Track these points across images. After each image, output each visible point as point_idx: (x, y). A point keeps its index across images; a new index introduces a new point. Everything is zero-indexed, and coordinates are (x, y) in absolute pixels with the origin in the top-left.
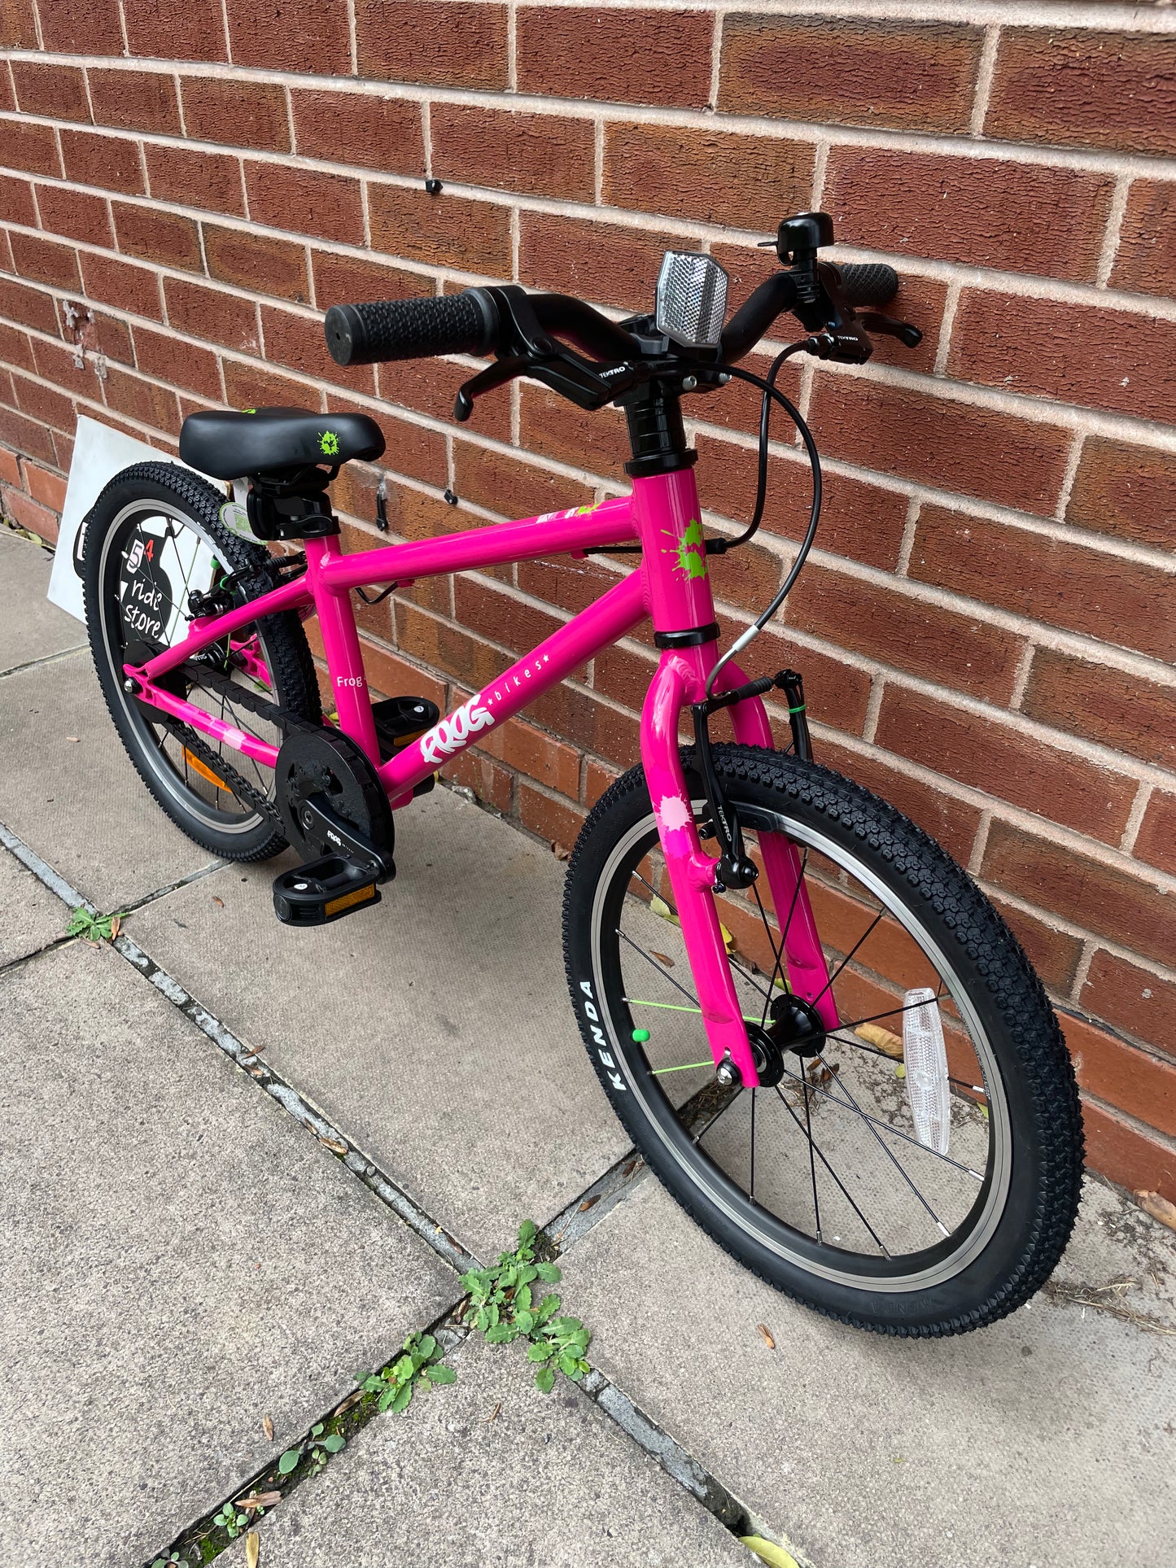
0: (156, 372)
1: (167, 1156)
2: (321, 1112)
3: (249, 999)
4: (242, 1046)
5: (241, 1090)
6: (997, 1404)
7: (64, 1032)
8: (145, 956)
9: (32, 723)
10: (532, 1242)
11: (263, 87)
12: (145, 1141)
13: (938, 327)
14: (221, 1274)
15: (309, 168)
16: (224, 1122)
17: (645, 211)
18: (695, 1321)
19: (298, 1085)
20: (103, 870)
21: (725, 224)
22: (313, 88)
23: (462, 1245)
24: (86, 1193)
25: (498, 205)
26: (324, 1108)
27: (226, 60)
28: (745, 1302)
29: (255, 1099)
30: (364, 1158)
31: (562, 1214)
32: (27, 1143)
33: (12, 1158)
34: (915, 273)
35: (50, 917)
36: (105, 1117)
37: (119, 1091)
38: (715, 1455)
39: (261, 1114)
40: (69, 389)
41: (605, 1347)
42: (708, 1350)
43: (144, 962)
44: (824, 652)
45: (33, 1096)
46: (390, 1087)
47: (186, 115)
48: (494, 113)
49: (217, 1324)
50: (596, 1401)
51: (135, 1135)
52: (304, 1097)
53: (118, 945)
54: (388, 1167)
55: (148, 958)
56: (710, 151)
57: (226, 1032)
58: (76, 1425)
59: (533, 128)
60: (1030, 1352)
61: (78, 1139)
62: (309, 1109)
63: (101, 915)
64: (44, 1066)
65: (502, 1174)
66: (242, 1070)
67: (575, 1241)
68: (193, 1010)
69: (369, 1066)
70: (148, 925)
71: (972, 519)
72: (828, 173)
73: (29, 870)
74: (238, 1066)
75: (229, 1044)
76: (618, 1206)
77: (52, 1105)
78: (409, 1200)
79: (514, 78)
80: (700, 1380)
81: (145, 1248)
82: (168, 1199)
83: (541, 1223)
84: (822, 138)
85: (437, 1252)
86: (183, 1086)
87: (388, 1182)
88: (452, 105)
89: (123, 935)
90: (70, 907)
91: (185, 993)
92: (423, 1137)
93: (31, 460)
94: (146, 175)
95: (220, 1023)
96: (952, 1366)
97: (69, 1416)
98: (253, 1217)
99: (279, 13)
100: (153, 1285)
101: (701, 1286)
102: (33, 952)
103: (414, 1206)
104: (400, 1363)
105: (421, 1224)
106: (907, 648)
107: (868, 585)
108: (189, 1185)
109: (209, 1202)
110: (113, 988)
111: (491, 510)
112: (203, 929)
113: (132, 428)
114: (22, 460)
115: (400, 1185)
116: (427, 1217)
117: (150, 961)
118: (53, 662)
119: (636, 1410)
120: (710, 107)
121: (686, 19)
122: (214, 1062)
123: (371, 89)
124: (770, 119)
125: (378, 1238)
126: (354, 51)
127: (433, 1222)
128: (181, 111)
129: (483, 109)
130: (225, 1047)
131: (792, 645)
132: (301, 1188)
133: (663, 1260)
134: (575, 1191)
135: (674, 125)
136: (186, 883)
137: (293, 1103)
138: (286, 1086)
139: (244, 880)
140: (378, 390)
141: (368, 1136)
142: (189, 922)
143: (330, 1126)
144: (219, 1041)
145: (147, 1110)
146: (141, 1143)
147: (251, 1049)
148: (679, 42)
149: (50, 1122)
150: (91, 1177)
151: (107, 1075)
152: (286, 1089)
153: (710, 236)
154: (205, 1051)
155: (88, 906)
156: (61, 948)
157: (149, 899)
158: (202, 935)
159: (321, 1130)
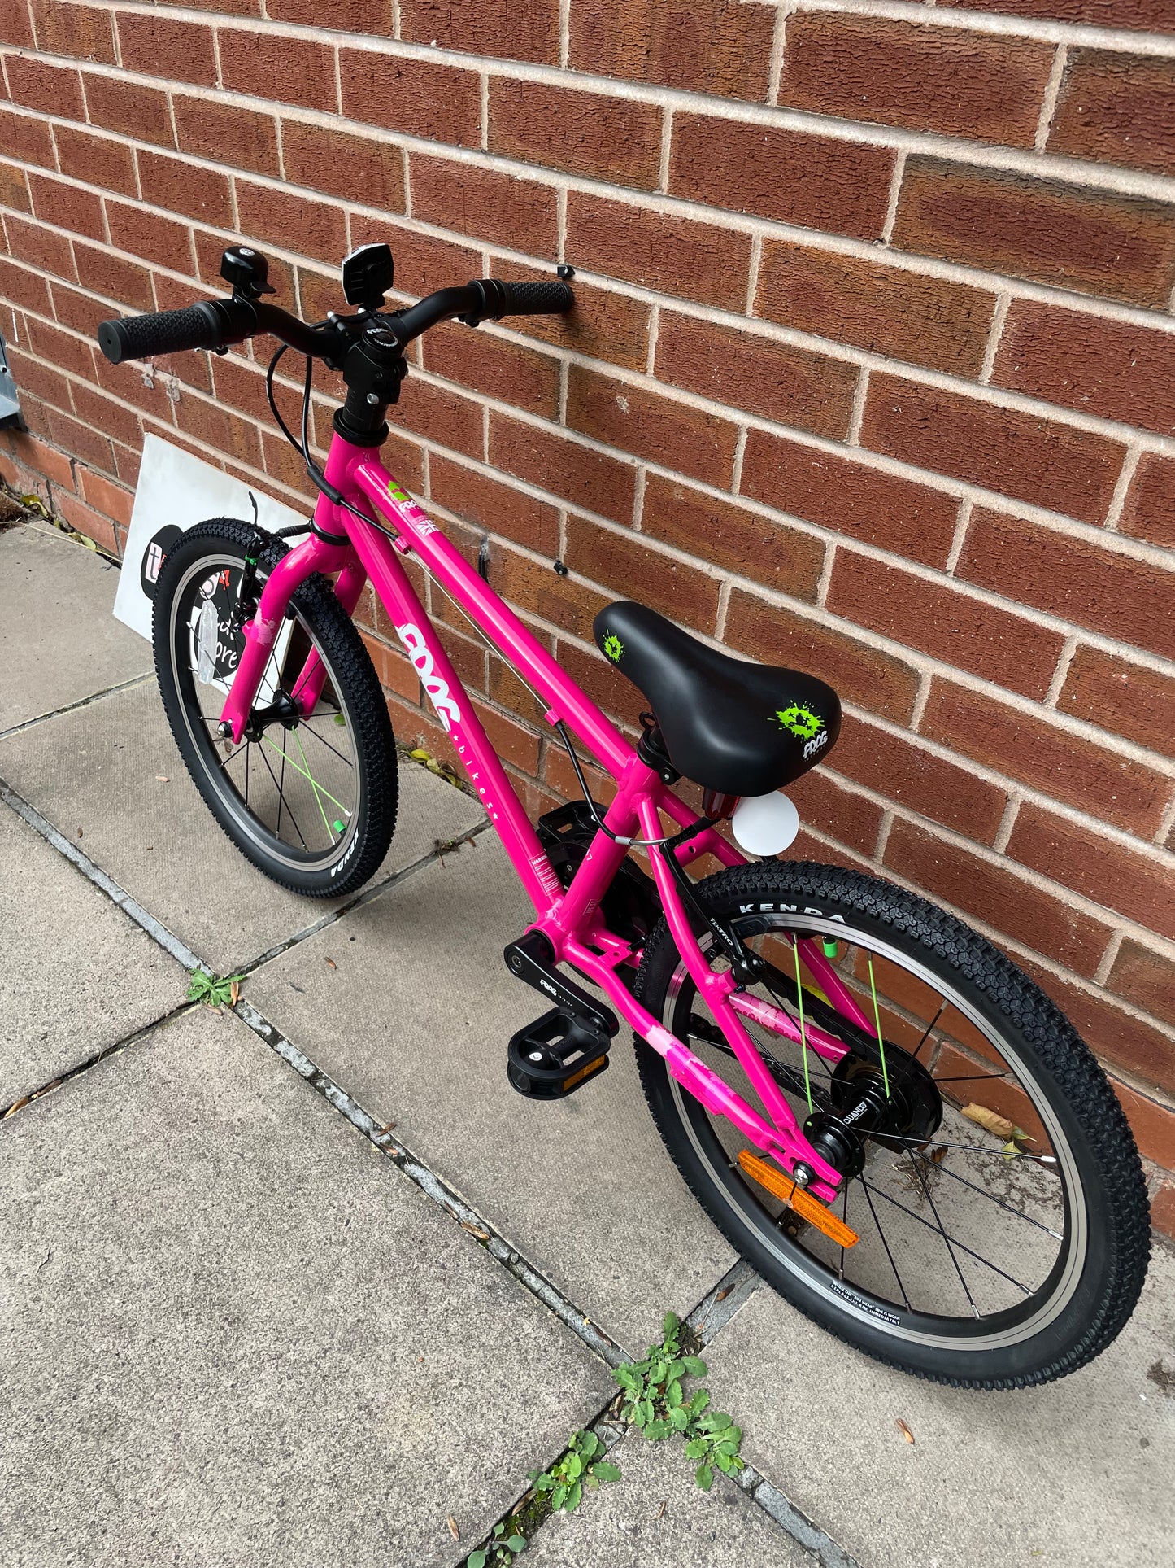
0: (234, 403)
1: (318, 1242)
2: (459, 1194)
3: (374, 1072)
4: (374, 1123)
5: (380, 1171)
6: (1120, 1495)
7: (201, 1107)
8: (267, 1024)
9: (119, 760)
10: (676, 1335)
11: (379, 145)
12: (296, 1227)
13: (1113, 485)
14: (387, 1368)
15: (425, 233)
16: (367, 1205)
17: (801, 329)
18: (837, 1416)
19: (434, 1166)
20: (213, 927)
21: (888, 354)
22: (435, 155)
23: (611, 1337)
24: (248, 1283)
25: (636, 300)
26: (462, 1191)
27: (336, 111)
28: (882, 1396)
29: (394, 1181)
30: (506, 1245)
31: (701, 1304)
32: (183, 1228)
33: (171, 1245)
34: (1093, 431)
35: (169, 980)
36: (254, 1200)
37: (263, 1171)
38: (869, 1552)
39: (402, 1196)
40: (135, 404)
41: (756, 1444)
42: (852, 1445)
43: (267, 1030)
44: (959, 765)
45: (182, 1177)
46: (522, 1168)
47: (286, 158)
48: (640, 212)
49: (391, 1421)
50: (753, 1498)
51: (286, 1219)
52: (441, 1178)
53: (240, 1011)
54: (530, 1254)
55: (271, 1026)
56: (878, 283)
57: (356, 1107)
58: (273, 1527)
59: (682, 232)
60: (1148, 1444)
61: (231, 1224)
62: (447, 1192)
63: (218, 978)
64: (187, 1145)
65: (640, 1262)
66: (377, 1150)
67: (716, 1333)
68: (322, 1083)
69: (498, 1146)
70: (266, 989)
71: (1131, 665)
72: (1007, 324)
73: (141, 927)
74: (373, 1145)
75: (361, 1119)
76: (752, 1296)
77: (201, 1187)
78: (554, 1290)
79: (665, 181)
80: (848, 1476)
81: (311, 1341)
82: (327, 1289)
83: (683, 1315)
84: (1005, 289)
85: (588, 1345)
86: (323, 1166)
87: (532, 1270)
88: (593, 196)
89: (243, 1000)
90: (187, 969)
91: (312, 1064)
92: (560, 1222)
93: (86, 466)
94: (237, 210)
95: (350, 1098)
96: (1078, 1459)
97: (265, 1518)
98: (410, 1308)
99: (400, 74)
100: (324, 1380)
101: (839, 1380)
102: (158, 1018)
103: (560, 1296)
104: (566, 1460)
105: (569, 1315)
106: (1049, 773)
107: (1013, 711)
108: (344, 1273)
109: (366, 1291)
110: (242, 1058)
111: (603, 586)
112: (320, 993)
113: (206, 453)
114: (77, 465)
115: (544, 1274)
116: (573, 1307)
117: (273, 1029)
118: (128, 689)
119: (791, 1507)
120: (882, 241)
121: (865, 153)
122: (350, 1140)
123: (501, 166)
124: (949, 262)
125: (530, 1331)
126: (485, 125)
127: (579, 1312)
128: (280, 153)
129: (628, 206)
130: (358, 1124)
131: (924, 754)
132: (450, 1277)
133: (801, 1353)
134: (710, 1281)
135: (840, 252)
136: (296, 942)
137: (430, 1185)
138: (422, 1166)
139: (352, 939)
140: (487, 457)
141: (507, 1221)
142: (305, 986)
143: (470, 1210)
144: (352, 1117)
145: (293, 1193)
146: (292, 1228)
147: (384, 1126)
148: (854, 173)
149: (201, 1206)
150: (249, 1265)
151: (249, 1155)
152: (422, 1170)
153: (870, 364)
154: (339, 1128)
155: (203, 967)
156: (184, 1014)
157: (263, 959)
158: (321, 1001)
159: (461, 1214)
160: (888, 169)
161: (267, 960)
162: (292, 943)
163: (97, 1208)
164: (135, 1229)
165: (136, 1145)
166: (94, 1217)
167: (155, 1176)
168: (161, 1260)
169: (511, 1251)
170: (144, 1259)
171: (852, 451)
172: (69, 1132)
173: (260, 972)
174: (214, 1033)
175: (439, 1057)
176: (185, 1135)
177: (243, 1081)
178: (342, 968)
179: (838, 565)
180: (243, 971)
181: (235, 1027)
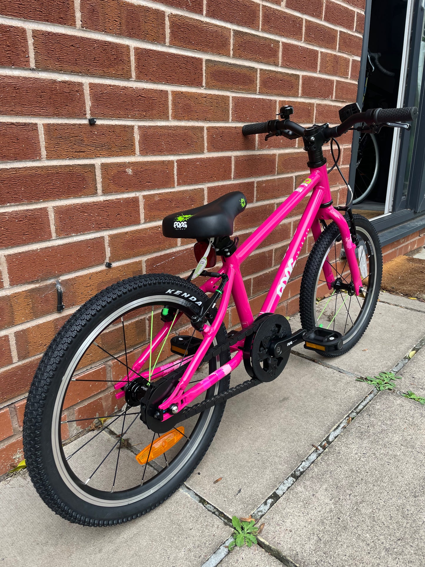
2: (337, 425)
4: (314, 452)
7: (330, 518)
10: (362, 380)
12: (375, 469)
17: (187, 120)
19: (328, 431)
21: (210, 120)
23: (370, 392)
24: (408, 479)
25: (128, 125)
26: (335, 424)
28: (358, 352)
29: (339, 443)
30: (350, 413)
32: (397, 508)
33: (408, 510)
37: (355, 485)
43: (270, 501)
45: (373, 515)
48: (125, 88)
50: (398, 372)
52: (332, 430)
53: (259, 516)
55: (267, 500)
56: (204, 99)
57: (307, 459)
61: (386, 491)
62: (337, 428)
63: (235, 533)
64: (355, 518)
66: (327, 449)
67: (356, 375)
70: (242, 506)
72: (233, 103)
74: (325, 451)
75: (313, 457)
76: (342, 369)
78: (361, 403)
79: (134, 74)
82: (395, 456)
83: (354, 379)
84: (231, 94)
86: (343, 465)
87: (357, 407)
89: (251, 516)
91: (288, 478)
95: (304, 461)
101: (357, 358)
103: (362, 401)
105: (367, 400)
109: (390, 445)
112: (240, 482)
115: (358, 404)
116: (364, 399)
117: (269, 498)
119: (396, 366)
120: (202, 87)
121: (195, 60)
124: (219, 90)
129: (120, 86)
130: (316, 457)
135: (193, 92)
137: (336, 433)
139: (199, 474)
142: (236, 489)
143: (342, 422)
144: (313, 461)
145: (360, 473)
146: (376, 470)
147: (314, 449)
148: (193, 66)
149: (383, 503)
150: (400, 480)
151: (348, 492)
152: (330, 436)
153: (206, 125)
154: (321, 463)
155: (227, 544)
156: (268, 544)
157: (217, 513)
158: (246, 481)
159: (344, 424)
160: (201, 64)
161: (218, 510)
162: (202, 501)
163: (407, 546)
164: (408, 526)
165: (363, 541)
166: (411, 546)
167: (377, 526)
168: (416, 512)
169: (352, 412)
170: (420, 518)
171: (205, 155)
173: (228, 512)
174: (278, 525)
175: (272, 435)
176: (349, 521)
177: (306, 503)
178: (222, 475)
179: (208, 193)
180: (228, 521)
181: (272, 516)
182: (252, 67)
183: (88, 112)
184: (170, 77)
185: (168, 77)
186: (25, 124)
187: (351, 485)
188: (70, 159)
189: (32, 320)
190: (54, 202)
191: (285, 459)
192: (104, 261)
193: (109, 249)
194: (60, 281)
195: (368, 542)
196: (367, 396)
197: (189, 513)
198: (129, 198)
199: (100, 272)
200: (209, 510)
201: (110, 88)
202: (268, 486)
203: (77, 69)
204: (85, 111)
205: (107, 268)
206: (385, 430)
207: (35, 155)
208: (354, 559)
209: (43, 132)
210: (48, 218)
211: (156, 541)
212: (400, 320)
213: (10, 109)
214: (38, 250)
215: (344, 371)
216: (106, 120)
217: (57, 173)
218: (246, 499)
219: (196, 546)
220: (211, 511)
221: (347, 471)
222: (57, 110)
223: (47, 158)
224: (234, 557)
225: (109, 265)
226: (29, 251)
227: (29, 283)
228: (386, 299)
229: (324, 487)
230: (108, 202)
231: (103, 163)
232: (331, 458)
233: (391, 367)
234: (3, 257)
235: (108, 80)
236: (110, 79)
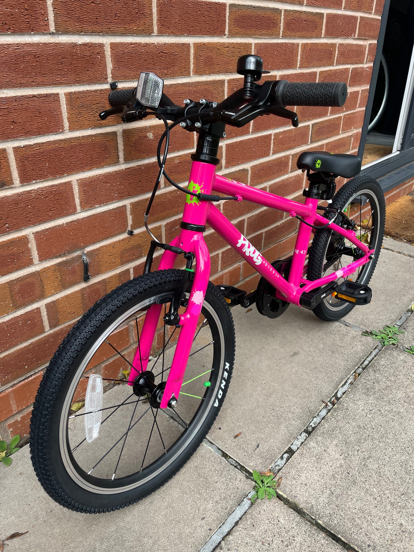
2: (345, 381)
4: (324, 408)
7: (340, 473)
12: (380, 425)
19: (336, 388)
23: (376, 346)
24: (410, 436)
29: (347, 399)
30: (357, 369)
32: (401, 464)
33: (410, 466)
37: (362, 441)
43: (286, 456)
45: (379, 471)
50: (401, 326)
52: (340, 386)
53: (276, 471)
54: (358, 363)
55: (283, 455)
56: (226, 50)
57: (318, 415)
59: (165, 50)
61: (390, 447)
62: (344, 384)
63: (256, 486)
64: (363, 473)
66: (336, 405)
70: (261, 461)
73: (220, 543)
74: (334, 407)
75: (323, 413)
76: (347, 322)
78: (367, 358)
79: (155, 28)
82: (399, 413)
83: (361, 333)
84: (253, 42)
85: (380, 351)
86: (351, 421)
87: (363, 363)
89: (269, 470)
90: (253, 504)
91: (301, 433)
95: (315, 417)
102: (292, 509)
103: (368, 357)
109: (394, 402)
115: (363, 360)
116: (370, 354)
117: (285, 453)
119: (399, 320)
120: (226, 35)
121: (218, 5)
124: (241, 37)
130: (326, 413)
137: (343, 389)
139: (220, 429)
142: (255, 444)
143: (349, 378)
144: (323, 416)
145: (367, 429)
146: (381, 427)
147: (324, 405)
148: (216, 13)
149: (388, 459)
150: (403, 437)
151: (357, 448)
152: (339, 392)
153: (227, 77)
154: (331, 419)
155: (249, 497)
156: (286, 497)
157: (239, 467)
158: (263, 436)
159: (352, 380)
160: (225, 10)
161: (239, 464)
162: (225, 455)
163: (410, 501)
165: (371, 495)
167: (383, 482)
169: (359, 367)
172: (377, 529)
173: (248, 466)
174: (295, 479)
175: (285, 390)
176: (357, 476)
177: (319, 458)
178: (240, 431)
179: (227, 150)
180: (249, 475)
181: (288, 470)
182: (276, 9)
183: (110, 75)
184: (192, 28)
185: (190, 29)
186: (47, 96)
187: (359, 441)
188: (92, 129)
189: (61, 291)
190: (77, 175)
191: (298, 415)
192: (126, 229)
193: (131, 217)
194: (85, 252)
195: (375, 496)
196: (372, 352)
197: (214, 466)
198: (149, 164)
199: (123, 240)
200: (231, 464)
201: (131, 46)
202: (284, 442)
203: (97, 28)
204: (106, 75)
205: (129, 236)
206: (389, 387)
207: (57, 128)
208: (363, 512)
209: (65, 102)
210: (73, 191)
211: (186, 493)
212: (403, 270)
213: (31, 80)
214: (64, 224)
215: (350, 324)
216: (127, 83)
217: (80, 145)
218: (264, 454)
219: (223, 497)
220: (233, 465)
221: (354, 427)
222: (78, 76)
223: (69, 129)
224: (257, 509)
225: (131, 233)
226: (56, 226)
227: (57, 257)
228: (390, 245)
229: (334, 443)
230: (130, 170)
231: (124, 130)
232: (340, 414)
233: (395, 321)
234: (31, 235)
235: (129, 37)
236: (131, 36)
